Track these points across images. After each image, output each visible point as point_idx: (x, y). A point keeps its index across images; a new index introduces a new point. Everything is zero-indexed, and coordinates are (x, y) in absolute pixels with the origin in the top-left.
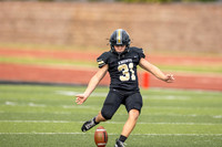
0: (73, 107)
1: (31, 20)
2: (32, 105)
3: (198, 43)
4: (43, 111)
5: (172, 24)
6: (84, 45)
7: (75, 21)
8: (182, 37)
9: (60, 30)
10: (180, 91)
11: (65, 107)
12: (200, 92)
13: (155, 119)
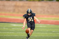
0: (15, 29)
1: (4, 6)
2: (4, 28)
3: (48, 12)
4: (7, 30)
5: (41, 7)
6: (18, 12)
7: (15, 6)
8: (44, 10)
9: (12, 8)
10: (44, 25)
11: (13, 29)
12: (49, 25)
13: (37, 32)
